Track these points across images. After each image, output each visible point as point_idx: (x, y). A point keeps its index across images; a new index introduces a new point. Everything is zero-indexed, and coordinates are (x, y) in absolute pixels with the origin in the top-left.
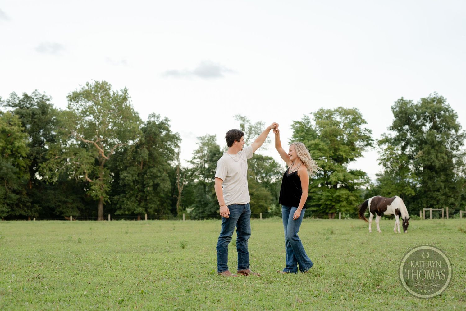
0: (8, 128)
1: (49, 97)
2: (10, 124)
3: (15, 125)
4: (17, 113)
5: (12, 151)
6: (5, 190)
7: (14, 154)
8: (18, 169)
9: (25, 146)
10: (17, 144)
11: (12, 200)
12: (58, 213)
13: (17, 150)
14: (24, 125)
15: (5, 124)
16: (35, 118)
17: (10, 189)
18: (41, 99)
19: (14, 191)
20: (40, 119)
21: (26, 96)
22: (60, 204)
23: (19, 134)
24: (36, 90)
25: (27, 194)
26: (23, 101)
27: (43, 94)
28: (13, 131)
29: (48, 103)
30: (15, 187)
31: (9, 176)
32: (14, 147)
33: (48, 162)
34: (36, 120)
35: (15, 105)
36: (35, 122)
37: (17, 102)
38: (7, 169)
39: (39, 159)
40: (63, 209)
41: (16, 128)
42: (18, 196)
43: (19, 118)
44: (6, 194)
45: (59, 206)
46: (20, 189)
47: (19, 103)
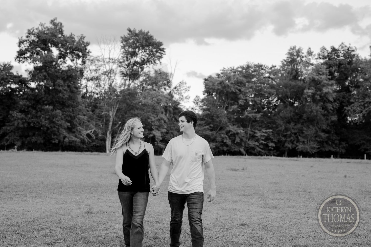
0: (317, 78)
1: (354, 48)
2: (319, 74)
3: (323, 74)
4: (325, 63)
5: (321, 97)
6: (316, 129)
7: (324, 99)
8: (326, 112)
9: (331, 91)
10: (325, 90)
11: (322, 138)
12: (363, 150)
13: (325, 95)
14: (331, 73)
15: (315, 74)
16: (342, 68)
17: (320, 128)
18: (347, 50)
19: (324, 131)
20: (346, 68)
21: (334, 49)
22: (364, 142)
23: (325, 81)
24: (342, 43)
25: (336, 133)
26: (331, 53)
27: (348, 46)
28: (321, 80)
29: (353, 53)
30: (324, 127)
31: (318, 118)
32: (322, 93)
33: (352, 105)
34: (343, 70)
35: (324, 57)
36: (342, 71)
37: (326, 54)
38: (317, 111)
39: (345, 103)
40: (367, 146)
41: (323, 77)
42: (327, 135)
43: (327, 68)
44: (317, 132)
45: (364, 144)
46: (328, 128)
47: (328, 56)
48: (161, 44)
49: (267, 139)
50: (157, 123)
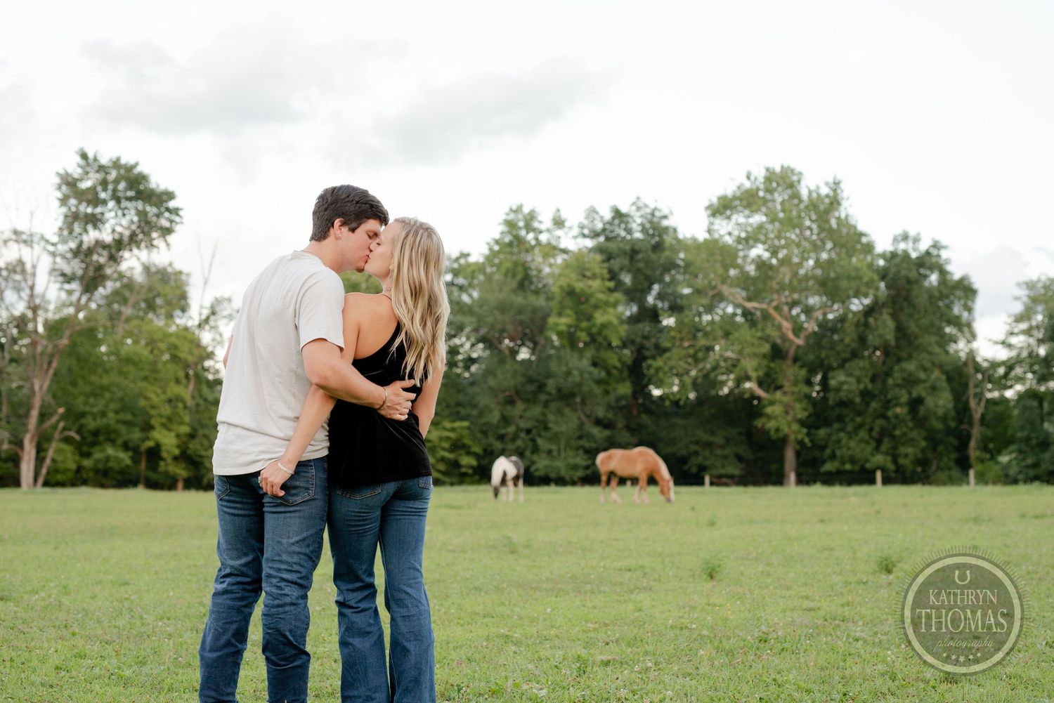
0: (579, 286)
1: (666, 212)
2: (584, 276)
3: (594, 277)
4: (599, 249)
5: (591, 335)
6: (579, 418)
7: (597, 339)
8: (603, 374)
9: (615, 321)
10: (600, 318)
11: (595, 442)
12: (694, 470)
13: (599, 333)
14: (613, 276)
15: (574, 276)
16: (639, 261)
17: (588, 416)
18: (649, 217)
19: (598, 422)
20: (648, 262)
21: (618, 215)
22: (697, 448)
23: (601, 296)
24: (638, 198)
25: (628, 428)
26: (611, 223)
27: (652, 206)
28: (590, 291)
29: (665, 223)
30: (600, 412)
31: (585, 388)
32: (594, 325)
33: (667, 355)
34: (641, 265)
35: (595, 235)
36: (639, 270)
37: (599, 226)
38: (581, 373)
39: (648, 349)
40: (705, 459)
41: (595, 284)
42: (607, 433)
43: (603, 261)
44: (581, 426)
45: (696, 453)
46: (610, 415)
47: (604, 230)
48: (170, 196)
49: (456, 446)
50: (166, 410)
